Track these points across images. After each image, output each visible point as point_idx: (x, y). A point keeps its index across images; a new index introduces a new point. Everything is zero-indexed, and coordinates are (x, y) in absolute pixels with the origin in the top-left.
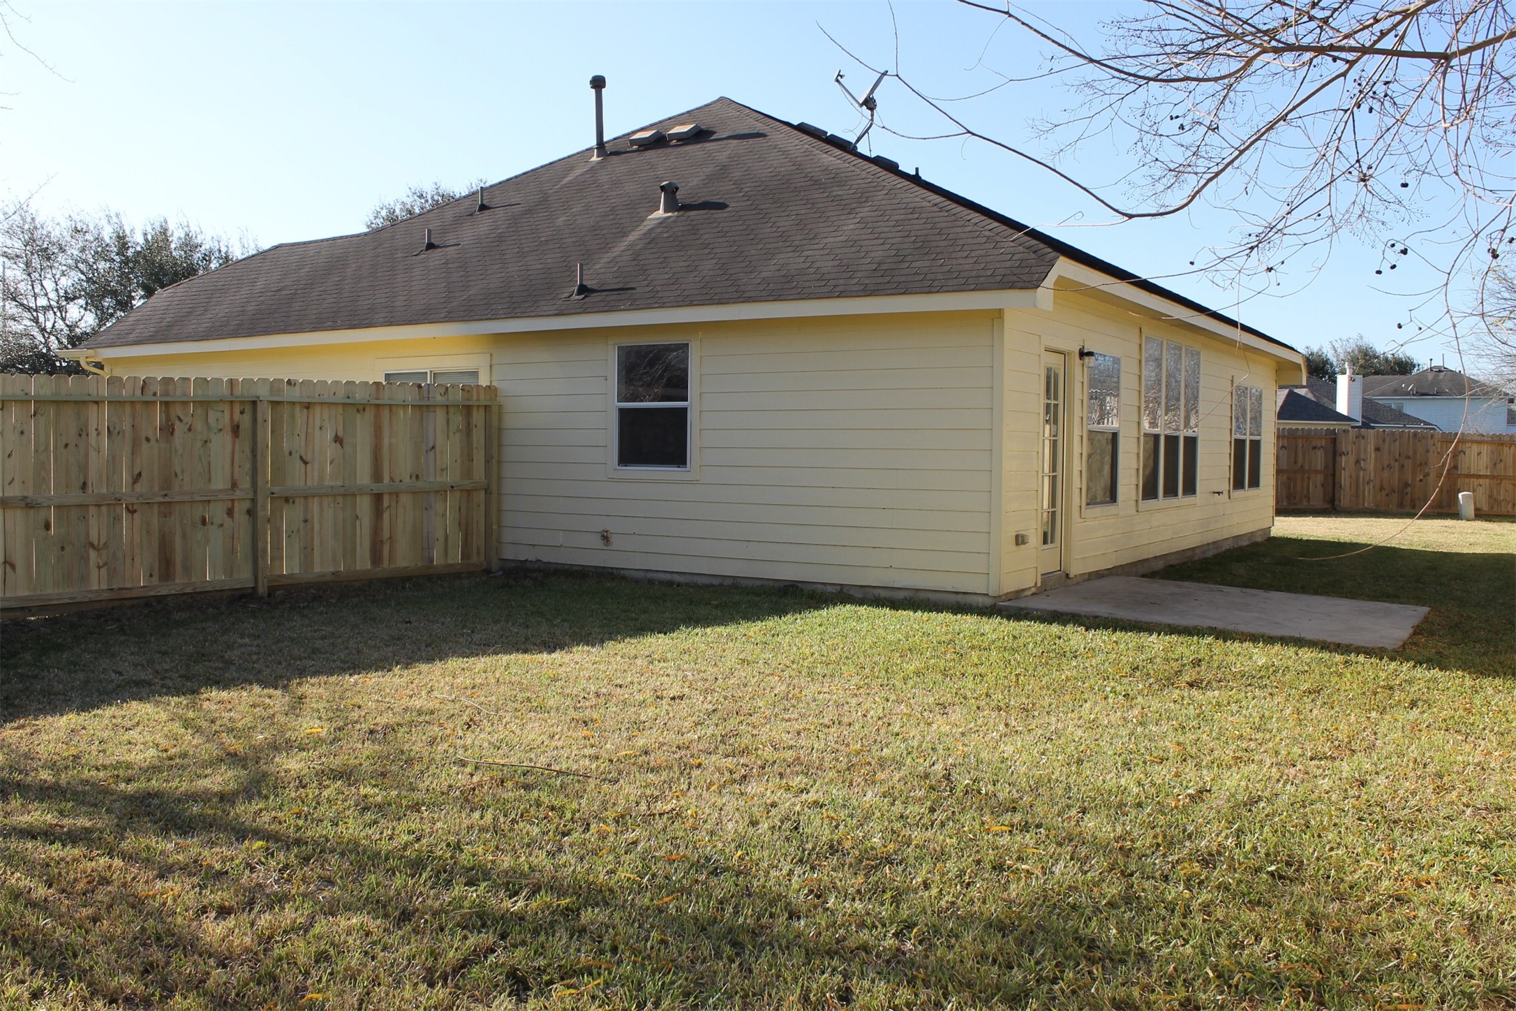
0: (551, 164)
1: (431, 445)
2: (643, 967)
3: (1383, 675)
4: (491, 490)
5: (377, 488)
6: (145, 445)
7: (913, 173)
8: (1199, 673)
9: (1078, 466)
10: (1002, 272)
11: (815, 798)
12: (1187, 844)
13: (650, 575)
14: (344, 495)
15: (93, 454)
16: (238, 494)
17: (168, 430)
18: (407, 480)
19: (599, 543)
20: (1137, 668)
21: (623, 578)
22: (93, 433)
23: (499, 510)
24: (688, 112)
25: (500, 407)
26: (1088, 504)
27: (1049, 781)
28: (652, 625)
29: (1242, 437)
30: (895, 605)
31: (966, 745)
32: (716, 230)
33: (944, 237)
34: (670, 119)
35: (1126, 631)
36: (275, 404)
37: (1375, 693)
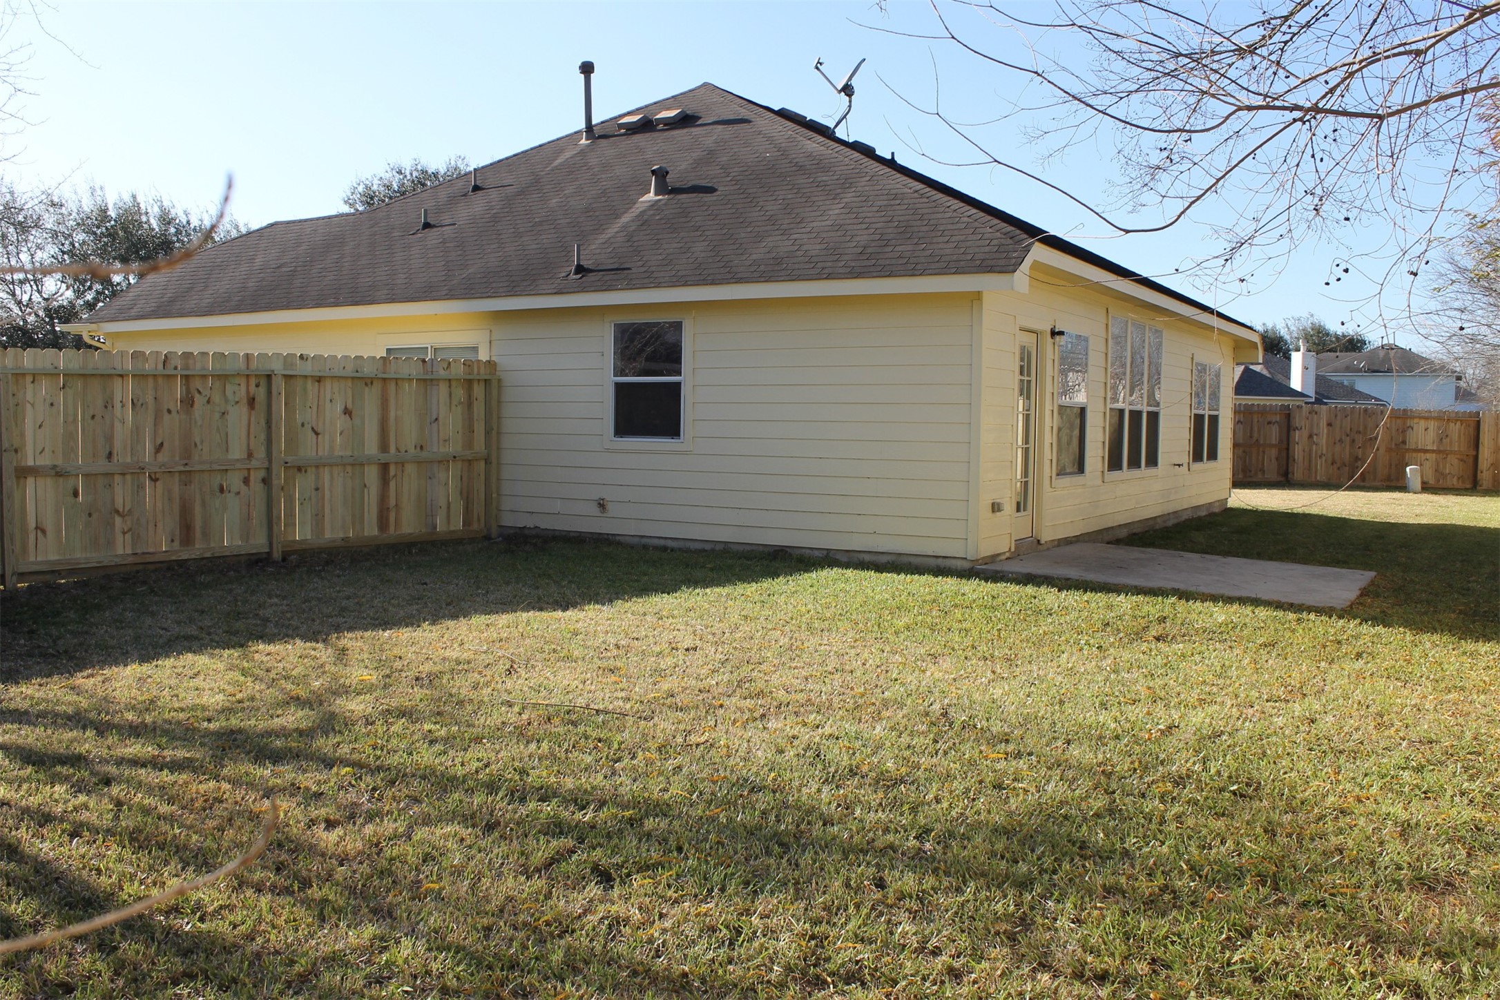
0: (540, 146)
1: (434, 417)
2: (707, 862)
3: (1332, 631)
4: (490, 460)
5: (384, 458)
6: (166, 417)
7: (889, 157)
8: (1164, 629)
9: (1049, 438)
10: (981, 256)
11: (830, 732)
12: (1160, 768)
13: (644, 541)
14: (353, 465)
15: (118, 425)
16: (254, 463)
17: (188, 402)
18: (412, 450)
19: (595, 511)
20: (1108, 624)
21: (619, 543)
22: (118, 405)
23: (499, 479)
24: (673, 97)
25: (499, 381)
26: (1058, 475)
27: (1036, 718)
28: (655, 586)
29: (1201, 412)
30: (880, 568)
31: (959, 689)
32: (706, 213)
33: (926, 222)
34: (655, 103)
35: (1096, 592)
36: (288, 377)
37: (1324, 647)
